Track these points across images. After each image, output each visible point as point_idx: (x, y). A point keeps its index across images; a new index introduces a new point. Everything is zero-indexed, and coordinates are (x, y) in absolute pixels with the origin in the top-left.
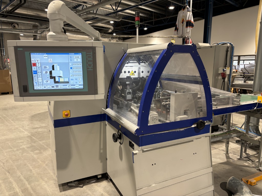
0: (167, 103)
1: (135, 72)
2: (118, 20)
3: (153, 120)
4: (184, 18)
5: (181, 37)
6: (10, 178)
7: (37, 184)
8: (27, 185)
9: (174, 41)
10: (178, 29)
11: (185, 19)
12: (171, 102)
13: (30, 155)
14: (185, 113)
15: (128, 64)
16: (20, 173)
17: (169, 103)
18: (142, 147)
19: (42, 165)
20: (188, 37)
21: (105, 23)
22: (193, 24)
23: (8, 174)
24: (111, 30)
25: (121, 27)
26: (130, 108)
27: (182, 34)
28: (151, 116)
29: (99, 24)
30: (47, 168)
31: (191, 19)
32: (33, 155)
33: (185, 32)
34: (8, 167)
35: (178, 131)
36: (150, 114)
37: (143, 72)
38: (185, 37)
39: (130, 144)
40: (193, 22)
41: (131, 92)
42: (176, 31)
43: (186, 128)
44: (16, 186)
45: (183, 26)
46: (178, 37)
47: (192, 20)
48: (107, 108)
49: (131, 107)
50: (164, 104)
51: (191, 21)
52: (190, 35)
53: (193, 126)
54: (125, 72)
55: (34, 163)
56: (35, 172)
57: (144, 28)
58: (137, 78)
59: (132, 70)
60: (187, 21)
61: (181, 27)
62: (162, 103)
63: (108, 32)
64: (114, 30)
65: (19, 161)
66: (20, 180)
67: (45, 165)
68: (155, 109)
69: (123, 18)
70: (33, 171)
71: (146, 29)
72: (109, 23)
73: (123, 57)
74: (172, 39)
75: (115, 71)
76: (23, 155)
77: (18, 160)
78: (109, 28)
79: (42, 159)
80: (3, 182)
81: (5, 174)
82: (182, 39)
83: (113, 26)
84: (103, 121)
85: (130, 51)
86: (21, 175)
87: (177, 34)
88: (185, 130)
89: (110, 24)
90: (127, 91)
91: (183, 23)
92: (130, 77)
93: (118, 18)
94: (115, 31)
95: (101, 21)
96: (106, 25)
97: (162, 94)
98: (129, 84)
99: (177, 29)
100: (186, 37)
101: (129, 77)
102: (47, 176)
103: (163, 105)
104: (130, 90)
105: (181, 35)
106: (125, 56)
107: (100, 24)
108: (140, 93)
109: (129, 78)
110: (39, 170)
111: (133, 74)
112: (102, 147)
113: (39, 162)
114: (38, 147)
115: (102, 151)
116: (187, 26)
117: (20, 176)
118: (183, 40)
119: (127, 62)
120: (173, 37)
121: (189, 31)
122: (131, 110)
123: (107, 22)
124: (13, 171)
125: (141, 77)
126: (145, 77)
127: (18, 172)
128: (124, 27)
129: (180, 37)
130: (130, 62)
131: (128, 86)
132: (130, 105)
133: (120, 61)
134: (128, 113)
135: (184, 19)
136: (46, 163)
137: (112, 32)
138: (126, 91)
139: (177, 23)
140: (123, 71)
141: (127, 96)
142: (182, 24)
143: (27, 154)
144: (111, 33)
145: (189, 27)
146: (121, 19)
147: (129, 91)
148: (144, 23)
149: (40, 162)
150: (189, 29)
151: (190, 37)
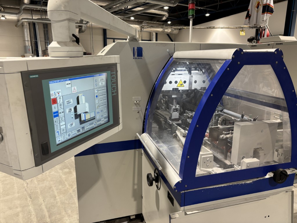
0: (228, 136)
1: (185, 82)
2: (173, 5)
3: (205, 162)
4: (260, 1)
5: (254, 27)
6: (29, 206)
7: (58, 218)
8: (46, 218)
9: (244, 33)
10: (251, 15)
11: (262, 3)
12: (234, 135)
13: (58, 174)
14: (256, 154)
15: (174, 72)
16: (42, 200)
17: (231, 136)
18: (185, 207)
19: (69, 190)
20: (264, 27)
21: (159, 9)
22: (272, 8)
23: (29, 199)
24: (165, 17)
25: (178, 13)
26: (175, 133)
27: (255, 23)
28: (202, 157)
29: (151, 10)
30: (73, 195)
31: (270, 2)
32: (61, 174)
33: (261, 21)
34: (31, 190)
35: (242, 184)
36: (201, 153)
37: (195, 82)
38: (260, 27)
39: (169, 196)
40: (272, 6)
41: (178, 109)
42: (248, 19)
43: (256, 180)
44: (35, 218)
45: (257, 12)
46: (250, 27)
47: (272, 4)
48: (143, 132)
49: (176, 131)
50: (223, 137)
51: (270, 5)
52: (267, 24)
53: (267, 176)
54: (171, 82)
55: (60, 186)
56: (59, 200)
57: (206, 13)
58: (188, 90)
59: (180, 79)
60: (265, 4)
61: (256, 13)
62: (221, 136)
63: (162, 20)
64: (168, 18)
65: (45, 182)
66: (41, 209)
67: (72, 190)
68: (209, 145)
69: (180, 3)
70: (57, 198)
71: (208, 15)
72: (162, 9)
73: (168, 63)
74: (241, 31)
75: (156, 81)
76: (51, 173)
77: (44, 180)
78: (163, 15)
79: (70, 181)
80: (22, 210)
81: (26, 199)
82: (254, 30)
83: (168, 13)
84: (138, 149)
85: (178, 54)
86: (43, 202)
87: (249, 22)
88: (254, 182)
89: (164, 10)
90: (173, 107)
91: (258, 7)
92: (178, 88)
93: (173, 2)
94: (170, 19)
95: (153, 7)
96: (159, 11)
97: (220, 121)
98: (175, 98)
99: (248, 16)
100: (262, 26)
101: (176, 88)
102: (71, 207)
103: (221, 139)
104: (178, 106)
105: (255, 25)
106: (171, 62)
107: (153, 10)
108: (190, 113)
109: (176, 90)
110: (63, 198)
111: (182, 85)
112: (136, 182)
113: (66, 186)
114: (68, 165)
115: (136, 187)
116: (263, 12)
117: (41, 204)
118: (257, 31)
119: (174, 70)
120: (242, 28)
121: (267, 19)
122: (176, 137)
123: (161, 7)
124: (36, 195)
125: (193, 88)
126: (199, 88)
127: (40, 198)
128: (181, 14)
129: (252, 28)
130: (178, 69)
131: (174, 100)
132: (175, 128)
133: (163, 69)
134: (172, 139)
135: (259, 3)
136: (73, 188)
137: (166, 19)
138: (171, 108)
139: (250, 8)
140: (168, 81)
141: (173, 114)
142: (256, 9)
143: (55, 173)
144: (166, 21)
145: (267, 13)
146: (177, 4)
147: (175, 107)
148: (206, 8)
149: (68, 186)
150: (267, 16)
151: (266, 28)
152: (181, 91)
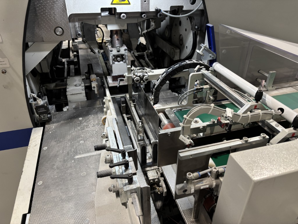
41: (124, 55)
58: (140, 14)
92: (115, 9)
101: (109, 9)
125: (152, 9)
126: (165, 9)
138: (109, 53)
141: (114, 66)
147: (118, 51)
152: (123, 15)
